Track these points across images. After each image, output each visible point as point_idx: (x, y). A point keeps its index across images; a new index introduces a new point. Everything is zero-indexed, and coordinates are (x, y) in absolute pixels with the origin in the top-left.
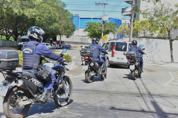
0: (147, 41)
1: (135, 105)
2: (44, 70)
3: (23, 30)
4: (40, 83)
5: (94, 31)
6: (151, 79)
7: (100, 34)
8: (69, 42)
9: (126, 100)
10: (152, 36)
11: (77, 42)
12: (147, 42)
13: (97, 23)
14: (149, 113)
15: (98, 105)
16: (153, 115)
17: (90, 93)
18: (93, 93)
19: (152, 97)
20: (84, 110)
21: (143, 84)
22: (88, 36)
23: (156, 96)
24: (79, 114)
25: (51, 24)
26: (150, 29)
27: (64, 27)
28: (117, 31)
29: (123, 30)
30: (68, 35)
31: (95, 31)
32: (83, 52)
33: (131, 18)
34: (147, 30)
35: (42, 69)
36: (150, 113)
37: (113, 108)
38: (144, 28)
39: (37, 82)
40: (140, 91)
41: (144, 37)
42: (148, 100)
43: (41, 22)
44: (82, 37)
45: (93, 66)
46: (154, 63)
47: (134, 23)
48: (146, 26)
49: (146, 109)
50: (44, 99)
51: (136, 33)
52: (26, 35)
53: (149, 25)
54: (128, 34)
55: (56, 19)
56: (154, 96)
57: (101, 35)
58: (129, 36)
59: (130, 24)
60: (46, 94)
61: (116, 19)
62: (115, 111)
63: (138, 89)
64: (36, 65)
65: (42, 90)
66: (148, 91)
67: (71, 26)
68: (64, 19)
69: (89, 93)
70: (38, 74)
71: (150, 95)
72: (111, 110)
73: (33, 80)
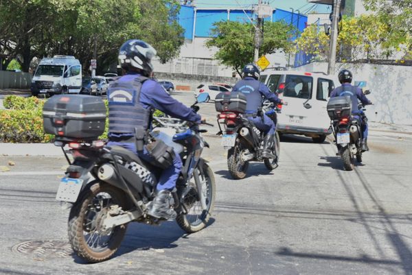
0: (375, 70)
1: (342, 244)
2: (157, 142)
3: (45, 42)
4: (149, 172)
5: (234, 45)
6: (387, 172)
7: (251, 53)
8: (166, 75)
9: (320, 229)
10: (389, 58)
11: (189, 75)
12: (376, 74)
13: (241, 24)
14: (381, 265)
15: (246, 243)
16: (392, 270)
17: (224, 211)
18: (233, 212)
19: (390, 222)
20: (208, 257)
21: (366, 188)
22: (217, 59)
23: (399, 220)
24: (194, 269)
25: (118, 26)
26: (382, 40)
27: (154, 34)
28: (295, 44)
29: (311, 41)
30: (166, 54)
31: (237, 45)
32: (221, 102)
33: (333, 9)
34: (375, 42)
35: (153, 140)
36: (384, 266)
37: (285, 252)
38: (367, 38)
39: (142, 172)
40: (356, 206)
41: (366, 61)
42: (379, 228)
43: (91, 21)
44: (202, 60)
45: (248, 135)
46: (394, 130)
47: (339, 24)
48: (371, 32)
49: (372, 253)
50: (157, 211)
51: (347, 49)
52: (52, 57)
53: (380, 29)
54: (324, 52)
55: (133, 12)
56: (393, 220)
57: (252, 55)
58: (326, 57)
59: (331, 25)
60: (163, 201)
61: (292, 13)
62: (290, 260)
63: (353, 200)
64: (140, 129)
65: (151, 191)
66: (379, 206)
67: (172, 31)
68: (155, 11)
69: (220, 211)
70: (145, 152)
71: (385, 216)
72: (279, 258)
73: (135, 166)
